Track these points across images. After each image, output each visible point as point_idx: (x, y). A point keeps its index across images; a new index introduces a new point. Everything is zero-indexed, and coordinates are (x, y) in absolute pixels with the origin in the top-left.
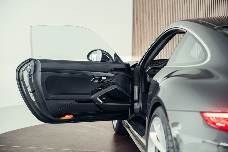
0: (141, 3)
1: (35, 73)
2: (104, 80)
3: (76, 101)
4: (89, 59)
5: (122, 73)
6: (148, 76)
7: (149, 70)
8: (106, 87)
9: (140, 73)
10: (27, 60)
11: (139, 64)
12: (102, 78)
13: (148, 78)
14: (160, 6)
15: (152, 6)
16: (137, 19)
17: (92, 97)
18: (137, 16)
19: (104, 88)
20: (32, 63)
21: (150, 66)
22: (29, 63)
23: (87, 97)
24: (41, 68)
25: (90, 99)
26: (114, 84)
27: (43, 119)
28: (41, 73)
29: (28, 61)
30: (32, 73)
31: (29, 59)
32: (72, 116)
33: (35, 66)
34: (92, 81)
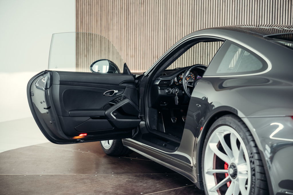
0: (86, 3)
1: (51, 87)
2: (116, 93)
3: (91, 118)
4: (92, 70)
5: (131, 85)
6: (159, 88)
7: (160, 82)
8: (118, 102)
9: (148, 85)
10: (42, 72)
11: (147, 75)
12: (114, 92)
13: (159, 91)
14: (110, 8)
15: (101, 7)
16: (82, 22)
17: (106, 113)
18: (82, 19)
19: (116, 103)
20: (48, 75)
21: (160, 78)
22: (45, 75)
23: (102, 113)
24: (60, 81)
25: (104, 115)
26: (125, 98)
27: (54, 139)
28: (60, 86)
29: (44, 73)
30: (48, 87)
31: (44, 70)
32: (85, 135)
33: (52, 79)
34: (104, 95)
